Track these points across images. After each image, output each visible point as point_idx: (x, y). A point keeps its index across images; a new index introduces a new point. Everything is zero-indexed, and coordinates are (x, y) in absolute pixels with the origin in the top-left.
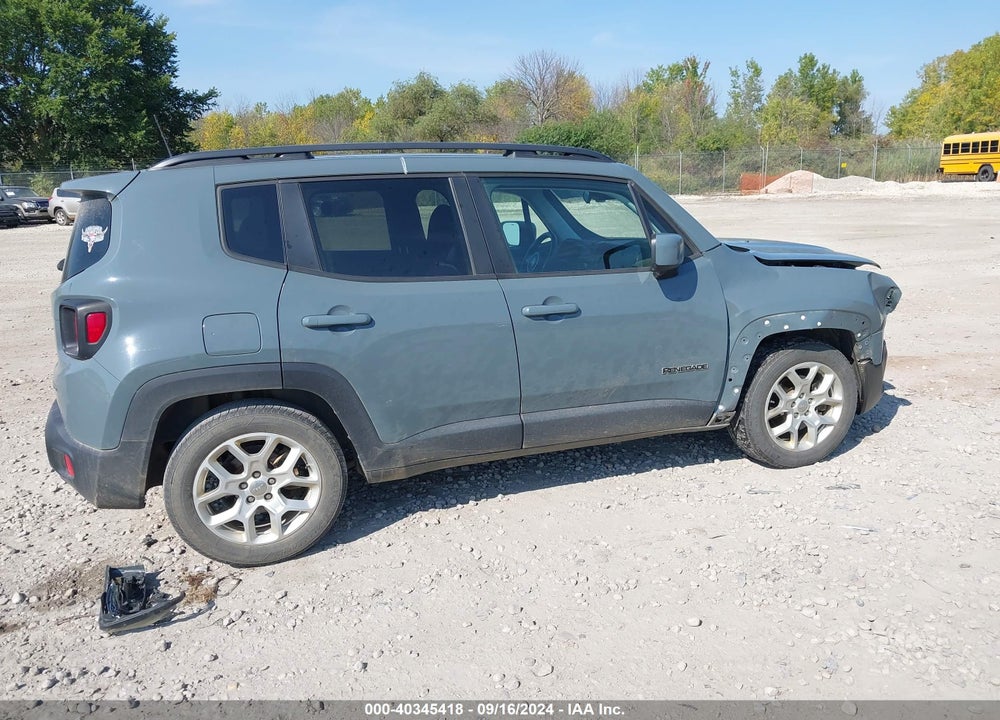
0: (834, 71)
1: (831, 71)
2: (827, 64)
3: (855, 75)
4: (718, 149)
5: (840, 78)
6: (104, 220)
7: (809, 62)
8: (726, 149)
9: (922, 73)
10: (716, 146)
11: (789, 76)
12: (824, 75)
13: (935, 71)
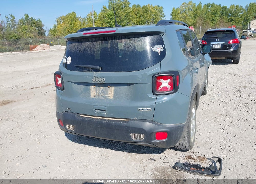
0: (34, 19)
1: (33, 19)
2: (32, 17)
3: (39, 20)
4: (17, 39)
5: (36, 20)
6: (161, 43)
7: (27, 16)
8: (19, 39)
9: (56, 20)
10: (16, 38)
11: (22, 19)
12: (32, 20)
13: (59, 20)
